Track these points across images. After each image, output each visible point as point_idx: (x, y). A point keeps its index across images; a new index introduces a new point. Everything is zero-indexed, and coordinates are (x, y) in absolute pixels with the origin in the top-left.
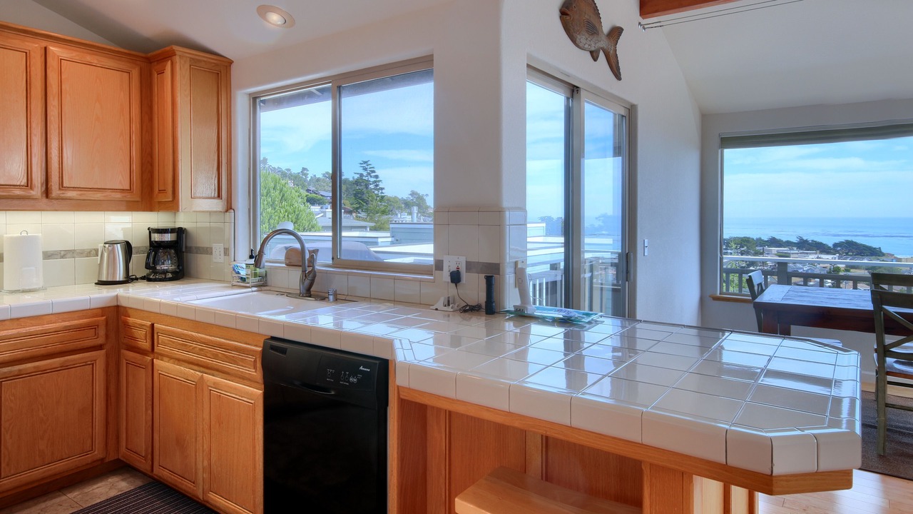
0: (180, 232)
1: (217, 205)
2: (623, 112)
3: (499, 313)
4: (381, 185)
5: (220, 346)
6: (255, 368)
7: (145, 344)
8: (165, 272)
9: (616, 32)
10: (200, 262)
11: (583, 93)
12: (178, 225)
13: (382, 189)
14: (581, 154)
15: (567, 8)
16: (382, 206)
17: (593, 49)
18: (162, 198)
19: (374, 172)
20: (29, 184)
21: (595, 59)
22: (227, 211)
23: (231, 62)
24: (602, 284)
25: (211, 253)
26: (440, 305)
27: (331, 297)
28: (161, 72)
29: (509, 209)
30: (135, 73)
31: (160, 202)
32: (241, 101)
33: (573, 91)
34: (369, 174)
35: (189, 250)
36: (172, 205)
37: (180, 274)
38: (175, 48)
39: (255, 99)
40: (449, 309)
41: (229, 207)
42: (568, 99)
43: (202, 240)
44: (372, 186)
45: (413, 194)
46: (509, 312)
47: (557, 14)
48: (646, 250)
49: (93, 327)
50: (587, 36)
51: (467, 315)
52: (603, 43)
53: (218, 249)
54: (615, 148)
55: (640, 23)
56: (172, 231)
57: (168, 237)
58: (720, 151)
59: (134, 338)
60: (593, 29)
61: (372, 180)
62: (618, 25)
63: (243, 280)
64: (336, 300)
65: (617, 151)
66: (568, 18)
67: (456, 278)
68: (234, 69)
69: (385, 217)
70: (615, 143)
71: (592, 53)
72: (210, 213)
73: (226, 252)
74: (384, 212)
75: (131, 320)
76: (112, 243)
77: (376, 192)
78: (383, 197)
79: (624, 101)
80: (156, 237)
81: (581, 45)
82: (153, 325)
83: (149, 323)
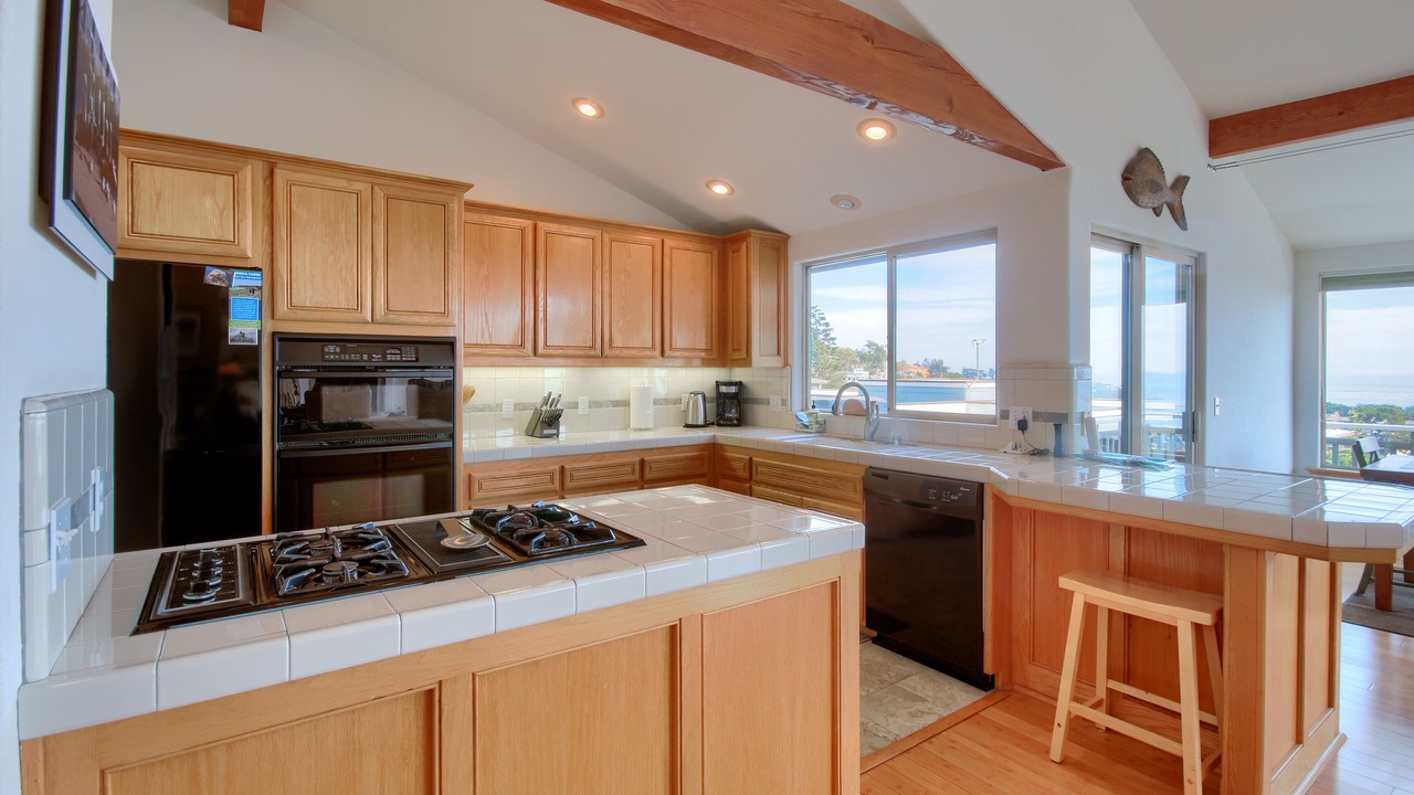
0: (739, 384)
1: (777, 362)
2: (1189, 262)
3: (1067, 456)
4: (832, 335)
5: (820, 474)
6: (855, 491)
7: (745, 474)
8: (731, 419)
9: (1181, 182)
10: (759, 412)
11: (1143, 249)
12: (737, 380)
13: (833, 339)
14: (1142, 301)
15: (1131, 173)
16: (832, 359)
17: (1156, 205)
18: (736, 356)
19: (823, 319)
20: (653, 348)
21: (1158, 214)
22: (784, 367)
23: (789, 237)
24: (1166, 452)
25: (769, 403)
26: (1009, 447)
27: (896, 442)
28: (737, 251)
29: (1077, 366)
30: (715, 252)
31: (732, 360)
32: (795, 269)
33: (1133, 249)
34: (818, 321)
35: (747, 401)
36: (746, 361)
37: (740, 422)
38: (752, 231)
39: (807, 268)
40: (1018, 452)
41: (786, 364)
42: (1126, 255)
43: (758, 391)
44: (821, 336)
45: (870, 344)
46: (1078, 455)
47: (1119, 179)
48: (1217, 409)
49: (700, 458)
50: (1150, 194)
51: (1035, 457)
52: (1168, 196)
53: (775, 400)
54: (1178, 293)
55: (1209, 165)
56: (735, 384)
57: (733, 389)
58: (1320, 294)
59: (733, 470)
60: (1156, 187)
61: (822, 328)
62: (1184, 174)
63: (807, 427)
64: (900, 444)
65: (1181, 296)
66: (1131, 182)
67: (1023, 425)
68: (791, 245)
69: (838, 373)
70: (1177, 286)
71: (1154, 209)
72: (767, 368)
73: (784, 402)
74: (836, 368)
75: (729, 454)
76: (696, 394)
77: (827, 343)
78: (834, 349)
79: (1191, 250)
80: (723, 389)
81: (1144, 205)
82: (751, 459)
83: (747, 457)
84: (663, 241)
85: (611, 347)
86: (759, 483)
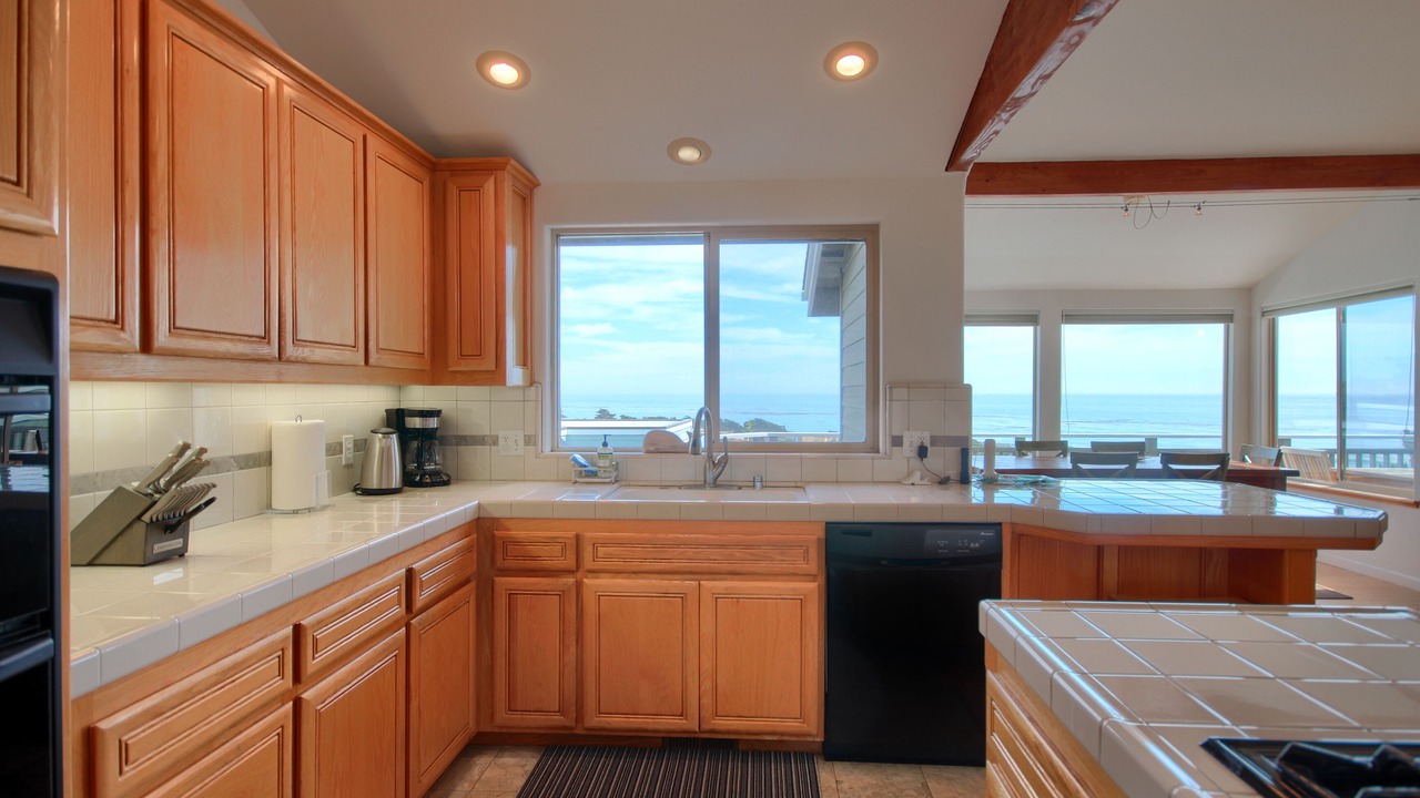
0: (438, 414)
6: (807, 559)
7: (563, 563)
20: (357, 346)
22: (531, 385)
23: (537, 185)
25: (496, 443)
27: (758, 484)
28: (471, 189)
30: (427, 185)
31: (456, 373)
38: (512, 161)
41: (534, 380)
49: (471, 549)
51: (941, 486)
59: (532, 558)
64: (762, 487)
67: (923, 452)
68: (539, 192)
73: (529, 440)
75: (521, 534)
76: (387, 434)
82: (578, 535)
83: (571, 534)
84: (365, 137)
85: (295, 341)
86: (594, 572)
